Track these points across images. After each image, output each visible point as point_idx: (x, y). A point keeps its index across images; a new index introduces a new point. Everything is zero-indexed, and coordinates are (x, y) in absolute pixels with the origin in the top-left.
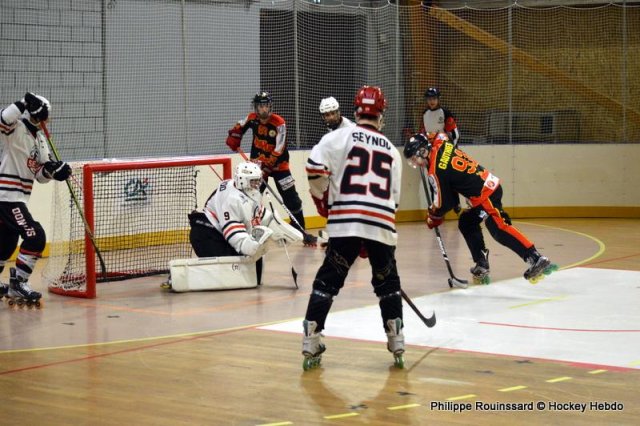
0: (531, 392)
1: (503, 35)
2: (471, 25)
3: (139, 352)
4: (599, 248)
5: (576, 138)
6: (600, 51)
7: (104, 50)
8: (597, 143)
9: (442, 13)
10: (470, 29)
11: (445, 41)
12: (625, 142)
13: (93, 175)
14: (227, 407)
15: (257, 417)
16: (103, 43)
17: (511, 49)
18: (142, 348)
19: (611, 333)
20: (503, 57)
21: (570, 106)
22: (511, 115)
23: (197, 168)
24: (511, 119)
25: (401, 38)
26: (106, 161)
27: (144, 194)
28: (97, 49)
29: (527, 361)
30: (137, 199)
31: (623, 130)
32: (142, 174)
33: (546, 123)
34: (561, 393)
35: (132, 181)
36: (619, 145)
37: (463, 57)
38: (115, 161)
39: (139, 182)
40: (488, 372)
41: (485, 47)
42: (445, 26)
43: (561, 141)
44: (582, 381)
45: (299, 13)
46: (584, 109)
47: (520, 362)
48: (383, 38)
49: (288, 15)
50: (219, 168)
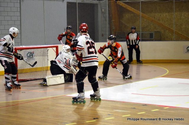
0: (147, 114)
1: (138, 9)
2: (129, 6)
3: (31, 103)
4: (167, 71)
5: (160, 40)
6: (167, 14)
7: (20, 14)
8: (166, 41)
9: (121, 3)
10: (129, 8)
11: (121, 11)
12: (175, 41)
13: (17, 51)
14: (57, 119)
15: (66, 122)
16: (20, 12)
17: (141, 13)
18: (32, 102)
19: (170, 97)
20: (139, 16)
21: (158, 30)
22: (141, 33)
23: (48, 48)
24: (141, 34)
25: (109, 10)
26: (21, 47)
27: (33, 56)
28: (18, 14)
29: (146, 105)
30: (30, 58)
31: (174, 37)
32: (32, 51)
33: (151, 35)
34: (156, 114)
35: (29, 53)
36: (173, 42)
37: (127, 16)
38: (24, 47)
39: (31, 53)
40: (134, 108)
41: (133, 13)
42: (121, 7)
43: (156, 40)
44: (162, 111)
45: (78, 3)
46: (162, 31)
47: (144, 105)
48: (103, 10)
49: (75, 3)
50: (55, 49)
